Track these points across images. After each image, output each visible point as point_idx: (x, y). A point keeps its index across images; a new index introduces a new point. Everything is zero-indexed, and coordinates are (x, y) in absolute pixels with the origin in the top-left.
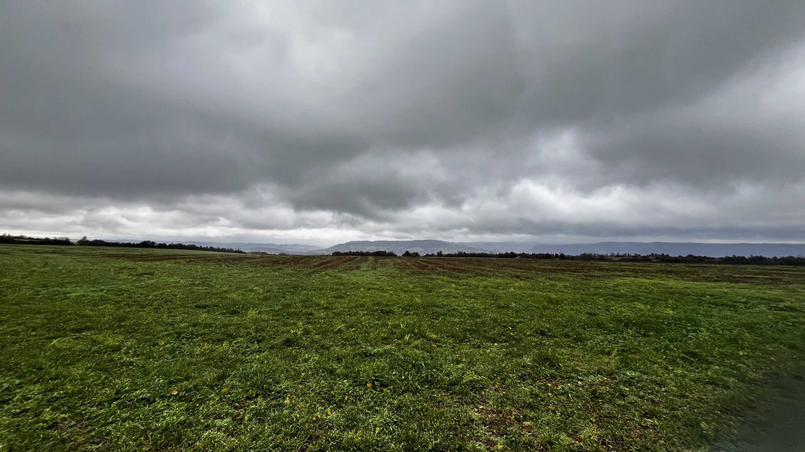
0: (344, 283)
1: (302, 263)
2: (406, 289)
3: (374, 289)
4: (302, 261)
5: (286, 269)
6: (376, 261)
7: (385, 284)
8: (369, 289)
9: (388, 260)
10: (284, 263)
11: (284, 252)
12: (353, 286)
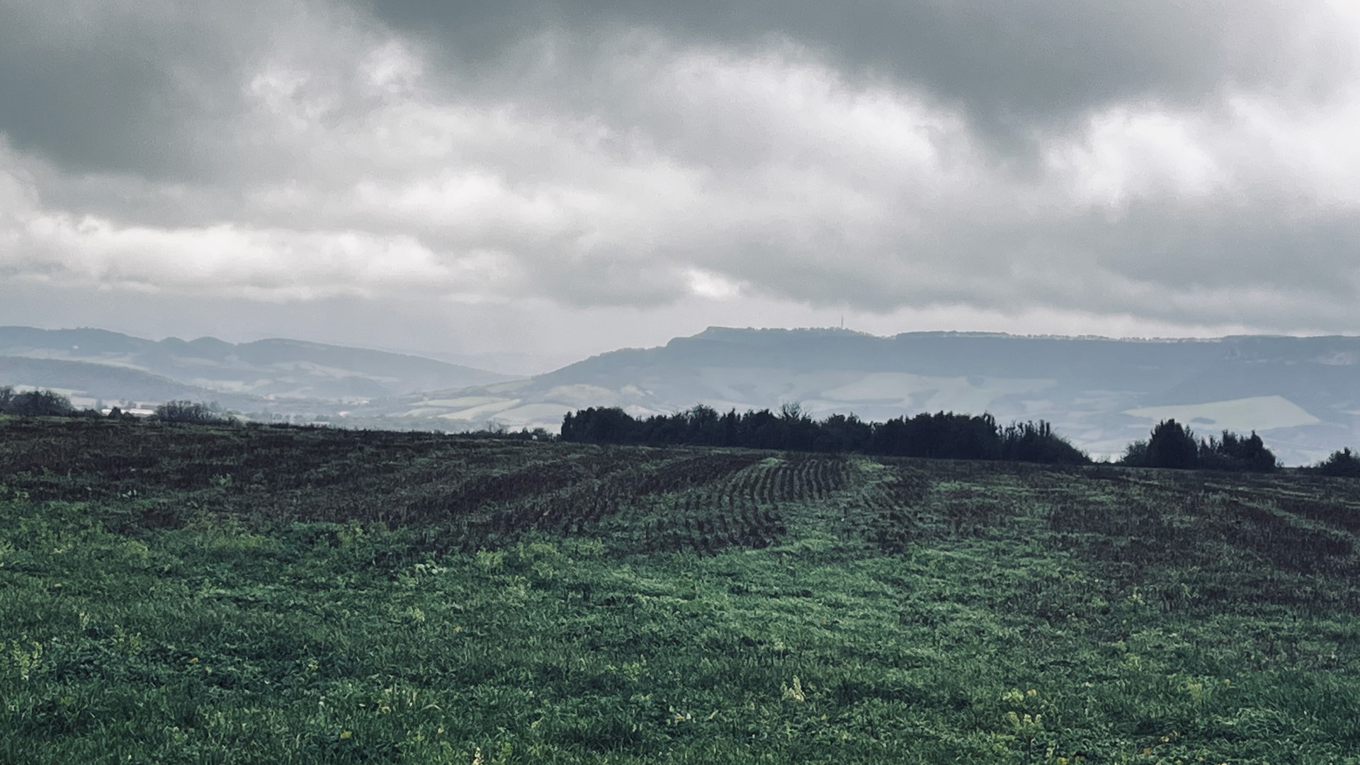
0: (654, 638)
1: (326, 481)
2: (1153, 710)
3: (888, 696)
4: (329, 468)
5: (208, 518)
6: (908, 491)
7: (981, 662)
8: (848, 693)
9: (1007, 486)
10: (188, 480)
11: (195, 400)
12: (724, 663)
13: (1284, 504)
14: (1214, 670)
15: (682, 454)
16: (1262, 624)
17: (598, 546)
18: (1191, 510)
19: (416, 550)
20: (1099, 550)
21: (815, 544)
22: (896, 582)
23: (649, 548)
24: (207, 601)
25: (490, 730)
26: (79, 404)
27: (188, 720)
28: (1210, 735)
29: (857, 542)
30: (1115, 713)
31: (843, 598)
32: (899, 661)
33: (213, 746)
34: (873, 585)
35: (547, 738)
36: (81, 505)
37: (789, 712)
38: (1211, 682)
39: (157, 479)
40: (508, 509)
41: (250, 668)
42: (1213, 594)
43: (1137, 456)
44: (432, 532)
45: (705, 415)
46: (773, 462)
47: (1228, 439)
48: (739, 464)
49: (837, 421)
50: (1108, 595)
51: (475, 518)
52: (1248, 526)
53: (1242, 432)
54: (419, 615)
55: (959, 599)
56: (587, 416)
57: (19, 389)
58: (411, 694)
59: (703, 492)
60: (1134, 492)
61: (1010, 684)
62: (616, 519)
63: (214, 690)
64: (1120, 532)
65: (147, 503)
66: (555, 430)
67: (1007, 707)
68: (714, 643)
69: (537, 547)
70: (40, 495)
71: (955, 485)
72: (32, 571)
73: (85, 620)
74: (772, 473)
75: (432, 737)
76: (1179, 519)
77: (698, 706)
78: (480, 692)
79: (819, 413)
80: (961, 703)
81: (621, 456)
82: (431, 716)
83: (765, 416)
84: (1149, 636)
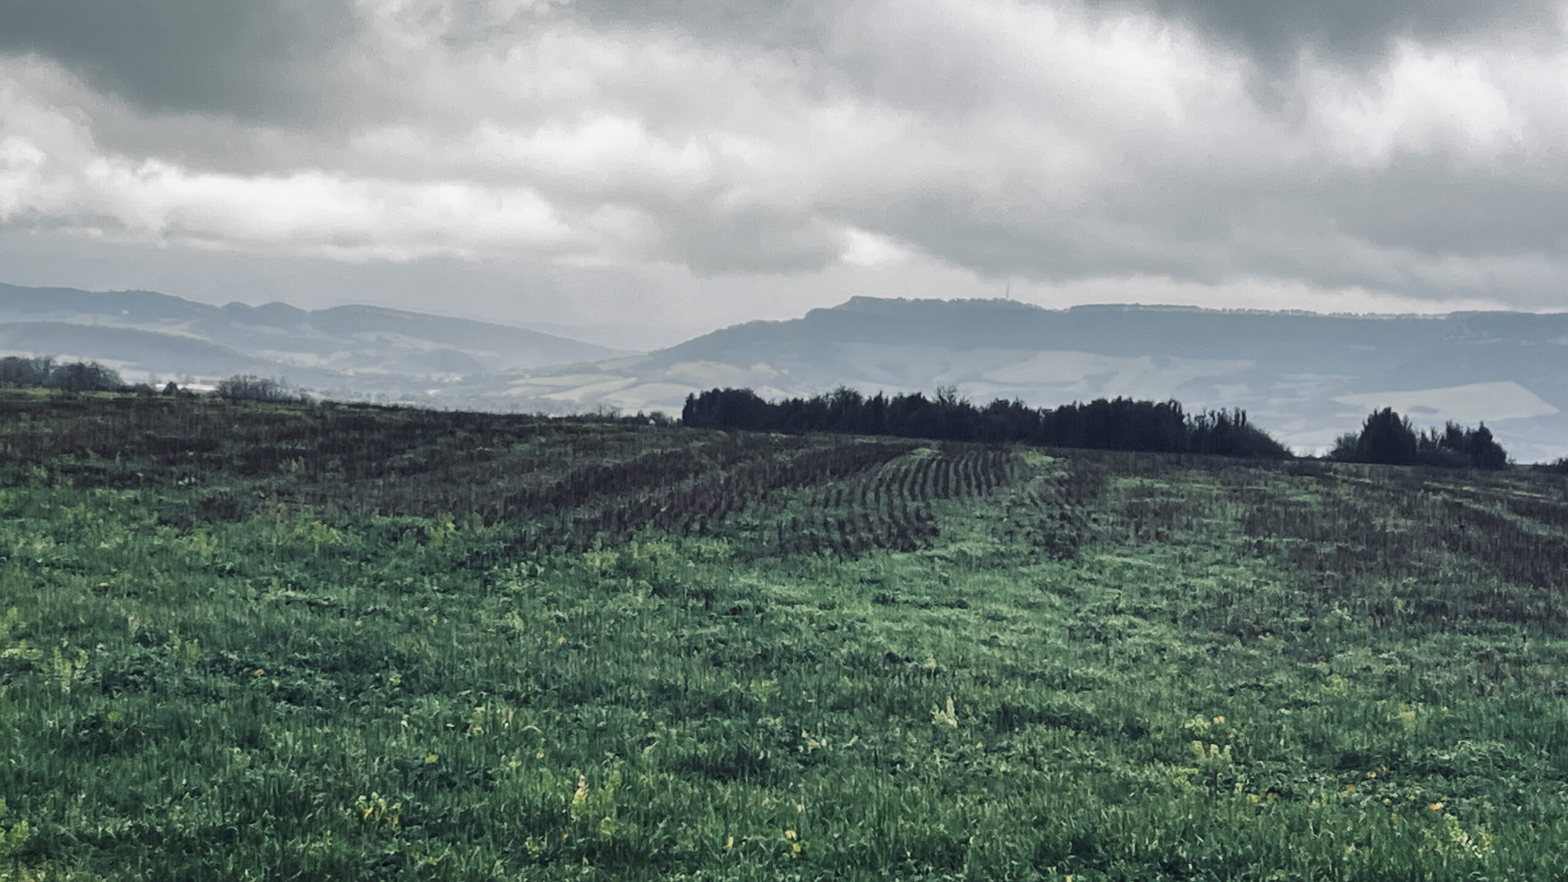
13: (1515, 507)
14: (1430, 697)
15: (821, 442)
16: (1487, 645)
17: (722, 547)
18: (1406, 513)
19: (516, 549)
20: (1301, 557)
21: (974, 548)
22: (1063, 592)
23: (782, 550)
24: (276, 605)
25: (594, 755)
26: (130, 377)
27: (251, 740)
28: (1422, 772)
29: (1022, 546)
30: (1314, 745)
31: (1004, 609)
32: (1067, 683)
33: (279, 770)
34: (1036, 595)
35: (663, 765)
36: (131, 494)
37: (939, 738)
38: (1426, 712)
39: (219, 464)
40: (621, 503)
41: (324, 682)
42: (1431, 610)
43: (1346, 451)
44: (533, 529)
45: (848, 400)
46: (925, 453)
47: (1453, 432)
48: (886, 455)
49: (999, 407)
50: (1310, 610)
51: (584, 514)
52: (1473, 532)
53: (1469, 424)
54: (518, 624)
55: (1138, 612)
56: (712, 398)
57: (62, 360)
58: (506, 713)
59: (844, 487)
60: (1343, 492)
61: (1194, 710)
62: (746, 518)
63: (282, 706)
64: (1325, 537)
65: (206, 492)
66: (676, 414)
67: (1190, 736)
68: (853, 660)
69: (652, 547)
70: (86, 480)
71: (1135, 482)
72: (72, 568)
73: (134, 624)
74: (923, 466)
75: (530, 762)
76: (1394, 524)
77: (836, 732)
78: (586, 713)
79: (979, 397)
80: (1137, 732)
81: (750, 445)
82: (529, 738)
83: (916, 400)
84: (1356, 656)
